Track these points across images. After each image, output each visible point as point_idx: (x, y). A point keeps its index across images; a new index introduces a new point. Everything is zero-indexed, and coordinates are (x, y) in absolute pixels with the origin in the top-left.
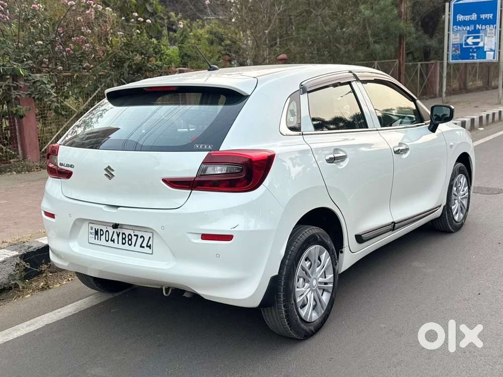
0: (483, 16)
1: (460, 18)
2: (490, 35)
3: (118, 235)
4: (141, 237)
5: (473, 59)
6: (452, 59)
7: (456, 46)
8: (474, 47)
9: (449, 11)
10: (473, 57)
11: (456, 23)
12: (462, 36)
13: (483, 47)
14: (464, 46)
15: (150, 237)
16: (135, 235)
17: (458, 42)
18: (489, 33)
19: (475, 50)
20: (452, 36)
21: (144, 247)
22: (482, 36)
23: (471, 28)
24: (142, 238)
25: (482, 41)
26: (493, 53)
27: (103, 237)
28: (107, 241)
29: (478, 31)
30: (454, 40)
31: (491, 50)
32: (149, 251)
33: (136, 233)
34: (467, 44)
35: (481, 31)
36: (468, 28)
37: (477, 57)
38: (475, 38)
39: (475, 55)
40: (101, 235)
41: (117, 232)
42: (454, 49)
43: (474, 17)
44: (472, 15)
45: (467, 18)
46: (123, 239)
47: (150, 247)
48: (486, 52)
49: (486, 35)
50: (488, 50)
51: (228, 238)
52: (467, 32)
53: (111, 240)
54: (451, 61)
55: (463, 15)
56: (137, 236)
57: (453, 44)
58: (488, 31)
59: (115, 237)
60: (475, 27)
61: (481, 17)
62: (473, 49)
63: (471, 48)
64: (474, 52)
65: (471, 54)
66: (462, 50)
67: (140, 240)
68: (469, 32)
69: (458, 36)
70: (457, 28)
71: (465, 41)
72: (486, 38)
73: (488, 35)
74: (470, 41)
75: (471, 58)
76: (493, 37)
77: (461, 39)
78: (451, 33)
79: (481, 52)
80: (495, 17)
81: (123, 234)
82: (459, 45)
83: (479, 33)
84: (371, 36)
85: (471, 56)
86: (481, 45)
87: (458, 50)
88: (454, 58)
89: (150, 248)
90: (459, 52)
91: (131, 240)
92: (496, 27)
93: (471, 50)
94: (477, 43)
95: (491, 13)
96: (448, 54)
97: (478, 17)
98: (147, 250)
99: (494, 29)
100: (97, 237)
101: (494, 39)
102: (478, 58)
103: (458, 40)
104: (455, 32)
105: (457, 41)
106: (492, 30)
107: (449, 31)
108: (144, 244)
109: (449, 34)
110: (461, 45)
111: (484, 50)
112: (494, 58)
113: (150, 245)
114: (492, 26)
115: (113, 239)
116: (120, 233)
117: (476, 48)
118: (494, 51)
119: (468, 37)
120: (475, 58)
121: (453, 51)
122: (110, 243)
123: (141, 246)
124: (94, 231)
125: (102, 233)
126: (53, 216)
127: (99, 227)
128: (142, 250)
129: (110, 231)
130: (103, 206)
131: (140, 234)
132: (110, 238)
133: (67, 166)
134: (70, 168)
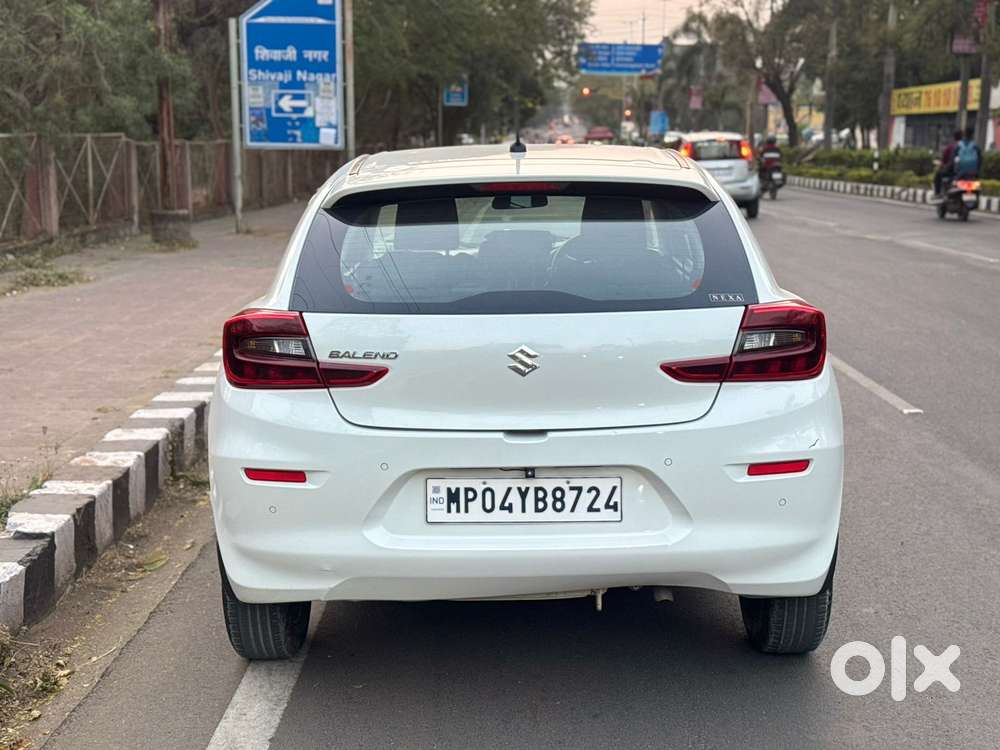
0: (310, 55)
1: (262, 53)
2: (326, 94)
3: (523, 494)
4: (589, 491)
5: (295, 141)
6: (252, 140)
7: (257, 112)
8: (295, 116)
9: (238, 37)
10: (294, 137)
11: (254, 64)
12: (269, 93)
13: (312, 120)
14: (274, 114)
15: (614, 488)
16: (572, 488)
17: (261, 105)
18: (324, 91)
19: (297, 123)
20: (248, 91)
21: (598, 510)
22: (309, 95)
23: (286, 77)
24: (594, 493)
25: (310, 104)
26: (333, 131)
27: (476, 506)
28: (489, 511)
29: (301, 85)
30: (252, 100)
31: (330, 126)
32: (616, 516)
33: (575, 483)
34: (279, 110)
35: (307, 85)
36: (280, 77)
37: (302, 138)
38: (296, 97)
39: (298, 133)
40: (468, 500)
41: (519, 489)
42: (253, 119)
43: (291, 53)
44: (285, 48)
45: (277, 55)
46: (537, 500)
47: (615, 507)
48: (318, 129)
49: (317, 94)
50: (322, 124)
51: (800, 465)
52: (277, 84)
53: (502, 508)
54: (250, 144)
55: (268, 48)
56: (579, 489)
57: (251, 109)
58: (322, 86)
59: (514, 499)
60: (294, 76)
61: (306, 56)
62: (293, 121)
63: (289, 119)
64: (296, 128)
65: (289, 132)
66: (271, 121)
67: (586, 498)
68: (283, 85)
69: (260, 91)
70: (257, 73)
71: (277, 102)
72: (318, 100)
73: (322, 94)
74: (286, 103)
75: (291, 139)
76: (330, 98)
77: (267, 99)
78: (245, 83)
79: (310, 128)
80: (332, 56)
81: (539, 489)
82: (264, 112)
83: (303, 88)
84: (106, 77)
85: (289, 136)
86: (309, 113)
87: (262, 120)
88: (256, 137)
89: (616, 510)
90: (263, 126)
91: (561, 500)
92: (336, 79)
93: (289, 124)
94: (301, 110)
95: (327, 49)
96: (241, 130)
97: (300, 55)
98: (609, 514)
99: (332, 84)
100: (453, 506)
101: (333, 103)
102: (304, 140)
103: (262, 100)
104: (254, 83)
105: (260, 102)
106: (329, 84)
107: (240, 78)
108: (600, 503)
109: (240, 87)
110: (268, 110)
111: (314, 123)
112: (336, 142)
113: (616, 503)
114: (328, 75)
115: (506, 505)
116: (527, 489)
117: (299, 119)
118: (336, 127)
119: (281, 96)
120: (299, 139)
121: (252, 123)
122: (499, 515)
123: (591, 509)
124: (444, 494)
125: (471, 495)
126: (298, 476)
127: (461, 484)
128: (593, 516)
129: (499, 486)
130: (501, 435)
131: (586, 484)
132: (498, 503)
133: (366, 356)
134: (379, 362)
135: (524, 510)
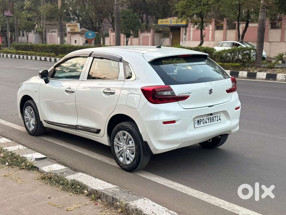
3: (208, 119)
15: (219, 116)
27: (202, 123)
28: (204, 124)
40: (201, 122)
46: (210, 120)
56: (215, 117)
59: (207, 120)
67: (217, 118)
81: (210, 118)
91: (213, 119)
98: (219, 121)
100: (199, 124)
108: (218, 119)
113: (220, 119)
122: (205, 124)
123: (217, 121)
124: (197, 122)
125: (201, 121)
126: (174, 122)
127: (199, 119)
128: (218, 122)
129: (205, 118)
130: (208, 107)
131: (216, 116)
132: (205, 122)
133: (185, 94)
134: (188, 94)
135: (209, 123)
